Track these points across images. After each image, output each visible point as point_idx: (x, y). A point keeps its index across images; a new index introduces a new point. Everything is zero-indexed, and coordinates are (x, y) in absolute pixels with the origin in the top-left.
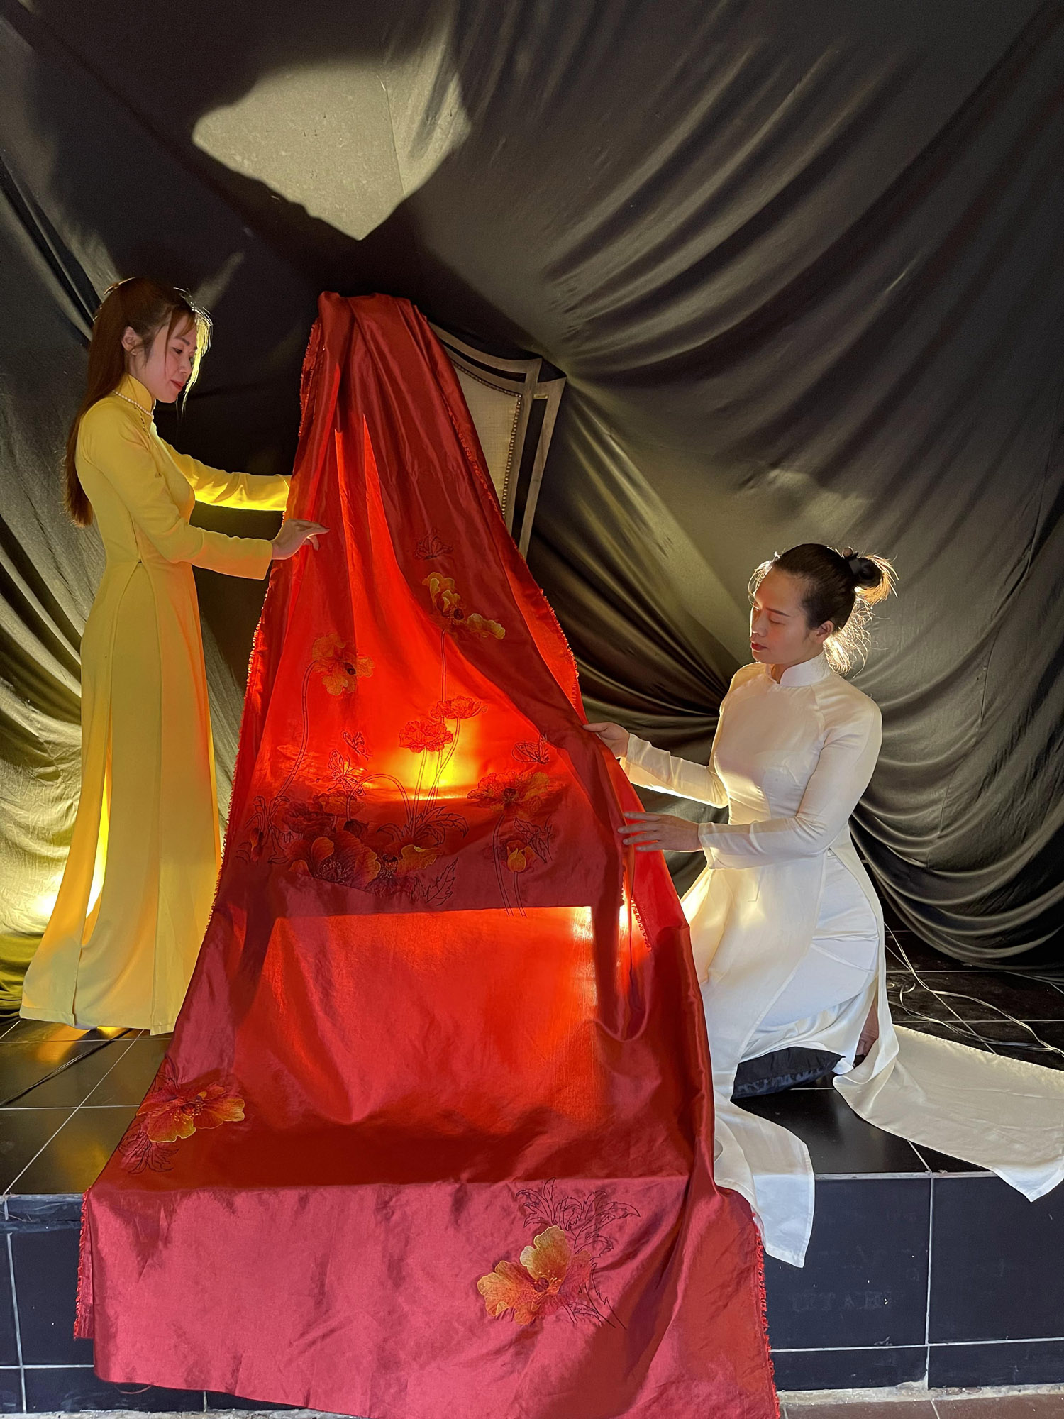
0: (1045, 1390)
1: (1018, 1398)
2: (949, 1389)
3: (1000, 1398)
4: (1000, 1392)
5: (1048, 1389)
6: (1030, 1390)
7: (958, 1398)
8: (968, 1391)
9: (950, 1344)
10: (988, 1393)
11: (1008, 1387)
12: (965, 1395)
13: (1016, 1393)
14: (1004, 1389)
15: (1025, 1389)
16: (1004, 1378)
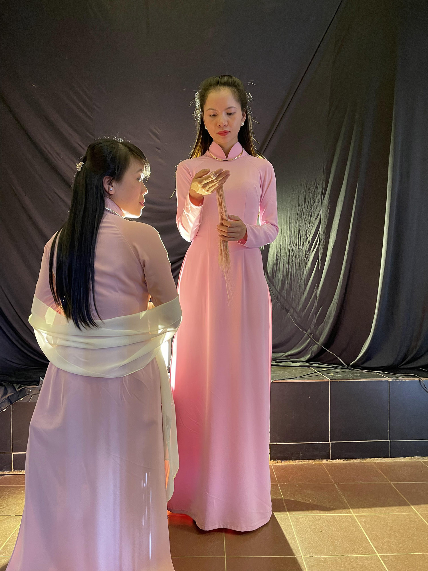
0: (311, 462)
1: (302, 465)
2: (277, 461)
3: (295, 465)
4: (295, 462)
5: (312, 462)
6: (305, 462)
7: (280, 464)
8: (284, 462)
9: (277, 444)
10: (291, 463)
11: (298, 460)
12: (284, 463)
13: (301, 463)
14: (297, 461)
15: (304, 461)
16: (297, 457)
